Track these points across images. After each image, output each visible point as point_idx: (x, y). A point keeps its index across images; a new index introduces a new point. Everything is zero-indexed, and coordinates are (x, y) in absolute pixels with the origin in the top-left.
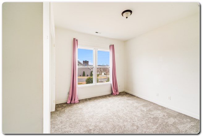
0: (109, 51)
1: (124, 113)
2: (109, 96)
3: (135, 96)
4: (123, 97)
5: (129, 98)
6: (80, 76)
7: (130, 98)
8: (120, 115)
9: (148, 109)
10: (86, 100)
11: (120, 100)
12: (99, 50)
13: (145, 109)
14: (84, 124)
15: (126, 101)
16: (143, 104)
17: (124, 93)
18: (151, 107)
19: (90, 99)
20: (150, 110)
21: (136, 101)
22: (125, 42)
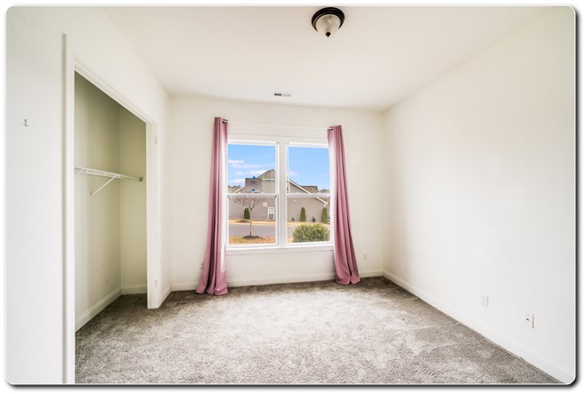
0: (326, 145)
1: (333, 346)
2: (323, 285)
3: (412, 296)
4: (366, 295)
5: (385, 300)
6: (293, 220)
7: (389, 300)
8: (314, 353)
9: (429, 350)
10: (250, 289)
11: (349, 302)
12: (292, 144)
13: (416, 348)
14: (197, 358)
15: (368, 307)
16: (425, 327)
17: (378, 281)
18: (451, 343)
19: (261, 289)
20: (437, 355)
21: (404, 313)
22: (383, 114)
